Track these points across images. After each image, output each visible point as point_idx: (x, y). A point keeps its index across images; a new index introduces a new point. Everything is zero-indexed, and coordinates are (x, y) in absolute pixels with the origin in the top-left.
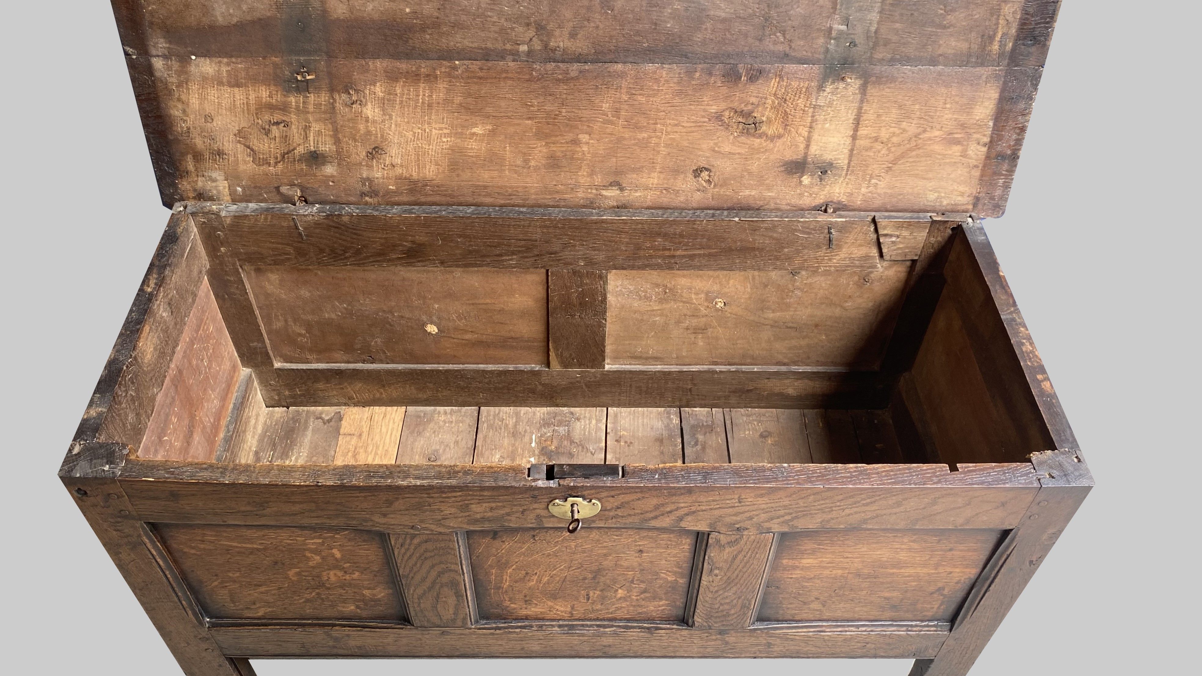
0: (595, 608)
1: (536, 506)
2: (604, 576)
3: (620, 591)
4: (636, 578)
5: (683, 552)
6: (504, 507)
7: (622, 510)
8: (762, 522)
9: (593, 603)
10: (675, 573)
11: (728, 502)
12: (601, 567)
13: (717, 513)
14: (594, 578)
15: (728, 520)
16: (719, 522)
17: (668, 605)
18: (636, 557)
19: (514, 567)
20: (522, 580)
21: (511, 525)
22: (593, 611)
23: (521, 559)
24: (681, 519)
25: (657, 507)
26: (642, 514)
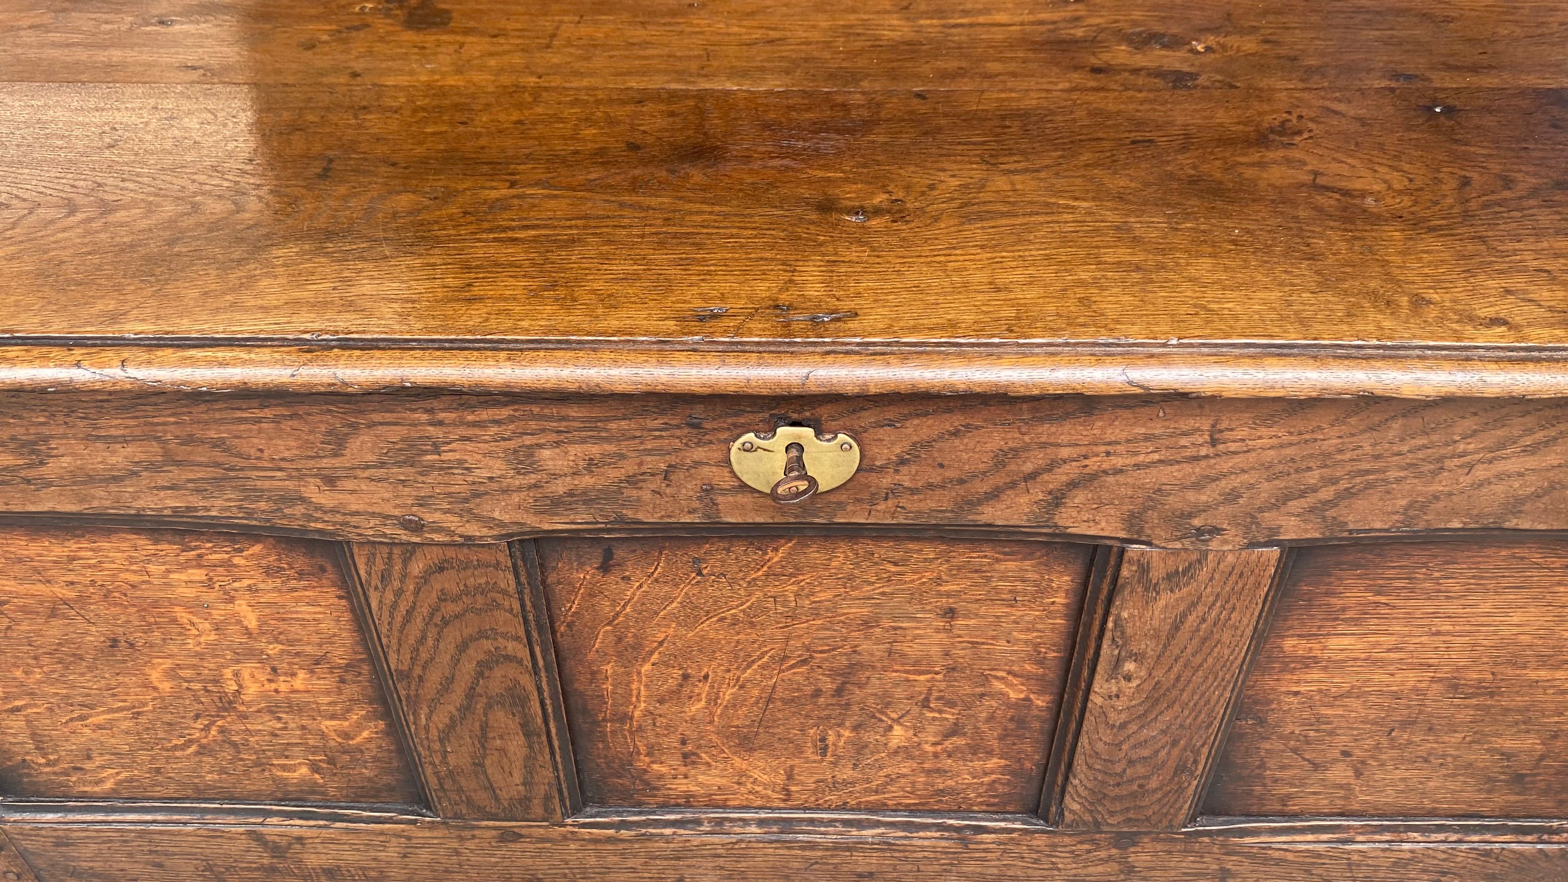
0: (840, 777)
1: (699, 454)
2: (861, 686)
3: (898, 730)
4: (935, 694)
5: (1050, 615)
6: (622, 457)
7: (914, 469)
8: (1261, 510)
9: (834, 764)
10: (1027, 677)
11: (1184, 441)
12: (856, 658)
13: (1150, 478)
14: (839, 692)
15: (1174, 502)
16: (1153, 508)
17: (1004, 770)
18: (938, 631)
19: (655, 657)
20: (675, 694)
21: (641, 516)
22: (835, 785)
23: (671, 631)
24: (1057, 500)
25: (1001, 460)
26: (961, 482)
